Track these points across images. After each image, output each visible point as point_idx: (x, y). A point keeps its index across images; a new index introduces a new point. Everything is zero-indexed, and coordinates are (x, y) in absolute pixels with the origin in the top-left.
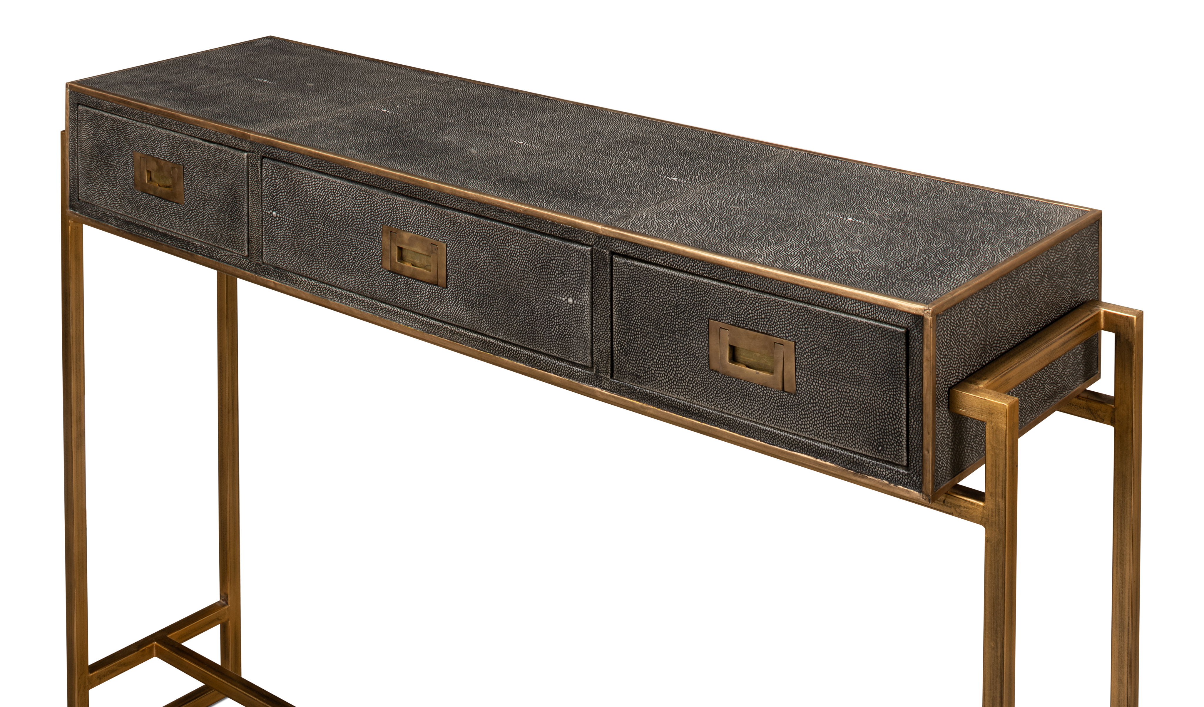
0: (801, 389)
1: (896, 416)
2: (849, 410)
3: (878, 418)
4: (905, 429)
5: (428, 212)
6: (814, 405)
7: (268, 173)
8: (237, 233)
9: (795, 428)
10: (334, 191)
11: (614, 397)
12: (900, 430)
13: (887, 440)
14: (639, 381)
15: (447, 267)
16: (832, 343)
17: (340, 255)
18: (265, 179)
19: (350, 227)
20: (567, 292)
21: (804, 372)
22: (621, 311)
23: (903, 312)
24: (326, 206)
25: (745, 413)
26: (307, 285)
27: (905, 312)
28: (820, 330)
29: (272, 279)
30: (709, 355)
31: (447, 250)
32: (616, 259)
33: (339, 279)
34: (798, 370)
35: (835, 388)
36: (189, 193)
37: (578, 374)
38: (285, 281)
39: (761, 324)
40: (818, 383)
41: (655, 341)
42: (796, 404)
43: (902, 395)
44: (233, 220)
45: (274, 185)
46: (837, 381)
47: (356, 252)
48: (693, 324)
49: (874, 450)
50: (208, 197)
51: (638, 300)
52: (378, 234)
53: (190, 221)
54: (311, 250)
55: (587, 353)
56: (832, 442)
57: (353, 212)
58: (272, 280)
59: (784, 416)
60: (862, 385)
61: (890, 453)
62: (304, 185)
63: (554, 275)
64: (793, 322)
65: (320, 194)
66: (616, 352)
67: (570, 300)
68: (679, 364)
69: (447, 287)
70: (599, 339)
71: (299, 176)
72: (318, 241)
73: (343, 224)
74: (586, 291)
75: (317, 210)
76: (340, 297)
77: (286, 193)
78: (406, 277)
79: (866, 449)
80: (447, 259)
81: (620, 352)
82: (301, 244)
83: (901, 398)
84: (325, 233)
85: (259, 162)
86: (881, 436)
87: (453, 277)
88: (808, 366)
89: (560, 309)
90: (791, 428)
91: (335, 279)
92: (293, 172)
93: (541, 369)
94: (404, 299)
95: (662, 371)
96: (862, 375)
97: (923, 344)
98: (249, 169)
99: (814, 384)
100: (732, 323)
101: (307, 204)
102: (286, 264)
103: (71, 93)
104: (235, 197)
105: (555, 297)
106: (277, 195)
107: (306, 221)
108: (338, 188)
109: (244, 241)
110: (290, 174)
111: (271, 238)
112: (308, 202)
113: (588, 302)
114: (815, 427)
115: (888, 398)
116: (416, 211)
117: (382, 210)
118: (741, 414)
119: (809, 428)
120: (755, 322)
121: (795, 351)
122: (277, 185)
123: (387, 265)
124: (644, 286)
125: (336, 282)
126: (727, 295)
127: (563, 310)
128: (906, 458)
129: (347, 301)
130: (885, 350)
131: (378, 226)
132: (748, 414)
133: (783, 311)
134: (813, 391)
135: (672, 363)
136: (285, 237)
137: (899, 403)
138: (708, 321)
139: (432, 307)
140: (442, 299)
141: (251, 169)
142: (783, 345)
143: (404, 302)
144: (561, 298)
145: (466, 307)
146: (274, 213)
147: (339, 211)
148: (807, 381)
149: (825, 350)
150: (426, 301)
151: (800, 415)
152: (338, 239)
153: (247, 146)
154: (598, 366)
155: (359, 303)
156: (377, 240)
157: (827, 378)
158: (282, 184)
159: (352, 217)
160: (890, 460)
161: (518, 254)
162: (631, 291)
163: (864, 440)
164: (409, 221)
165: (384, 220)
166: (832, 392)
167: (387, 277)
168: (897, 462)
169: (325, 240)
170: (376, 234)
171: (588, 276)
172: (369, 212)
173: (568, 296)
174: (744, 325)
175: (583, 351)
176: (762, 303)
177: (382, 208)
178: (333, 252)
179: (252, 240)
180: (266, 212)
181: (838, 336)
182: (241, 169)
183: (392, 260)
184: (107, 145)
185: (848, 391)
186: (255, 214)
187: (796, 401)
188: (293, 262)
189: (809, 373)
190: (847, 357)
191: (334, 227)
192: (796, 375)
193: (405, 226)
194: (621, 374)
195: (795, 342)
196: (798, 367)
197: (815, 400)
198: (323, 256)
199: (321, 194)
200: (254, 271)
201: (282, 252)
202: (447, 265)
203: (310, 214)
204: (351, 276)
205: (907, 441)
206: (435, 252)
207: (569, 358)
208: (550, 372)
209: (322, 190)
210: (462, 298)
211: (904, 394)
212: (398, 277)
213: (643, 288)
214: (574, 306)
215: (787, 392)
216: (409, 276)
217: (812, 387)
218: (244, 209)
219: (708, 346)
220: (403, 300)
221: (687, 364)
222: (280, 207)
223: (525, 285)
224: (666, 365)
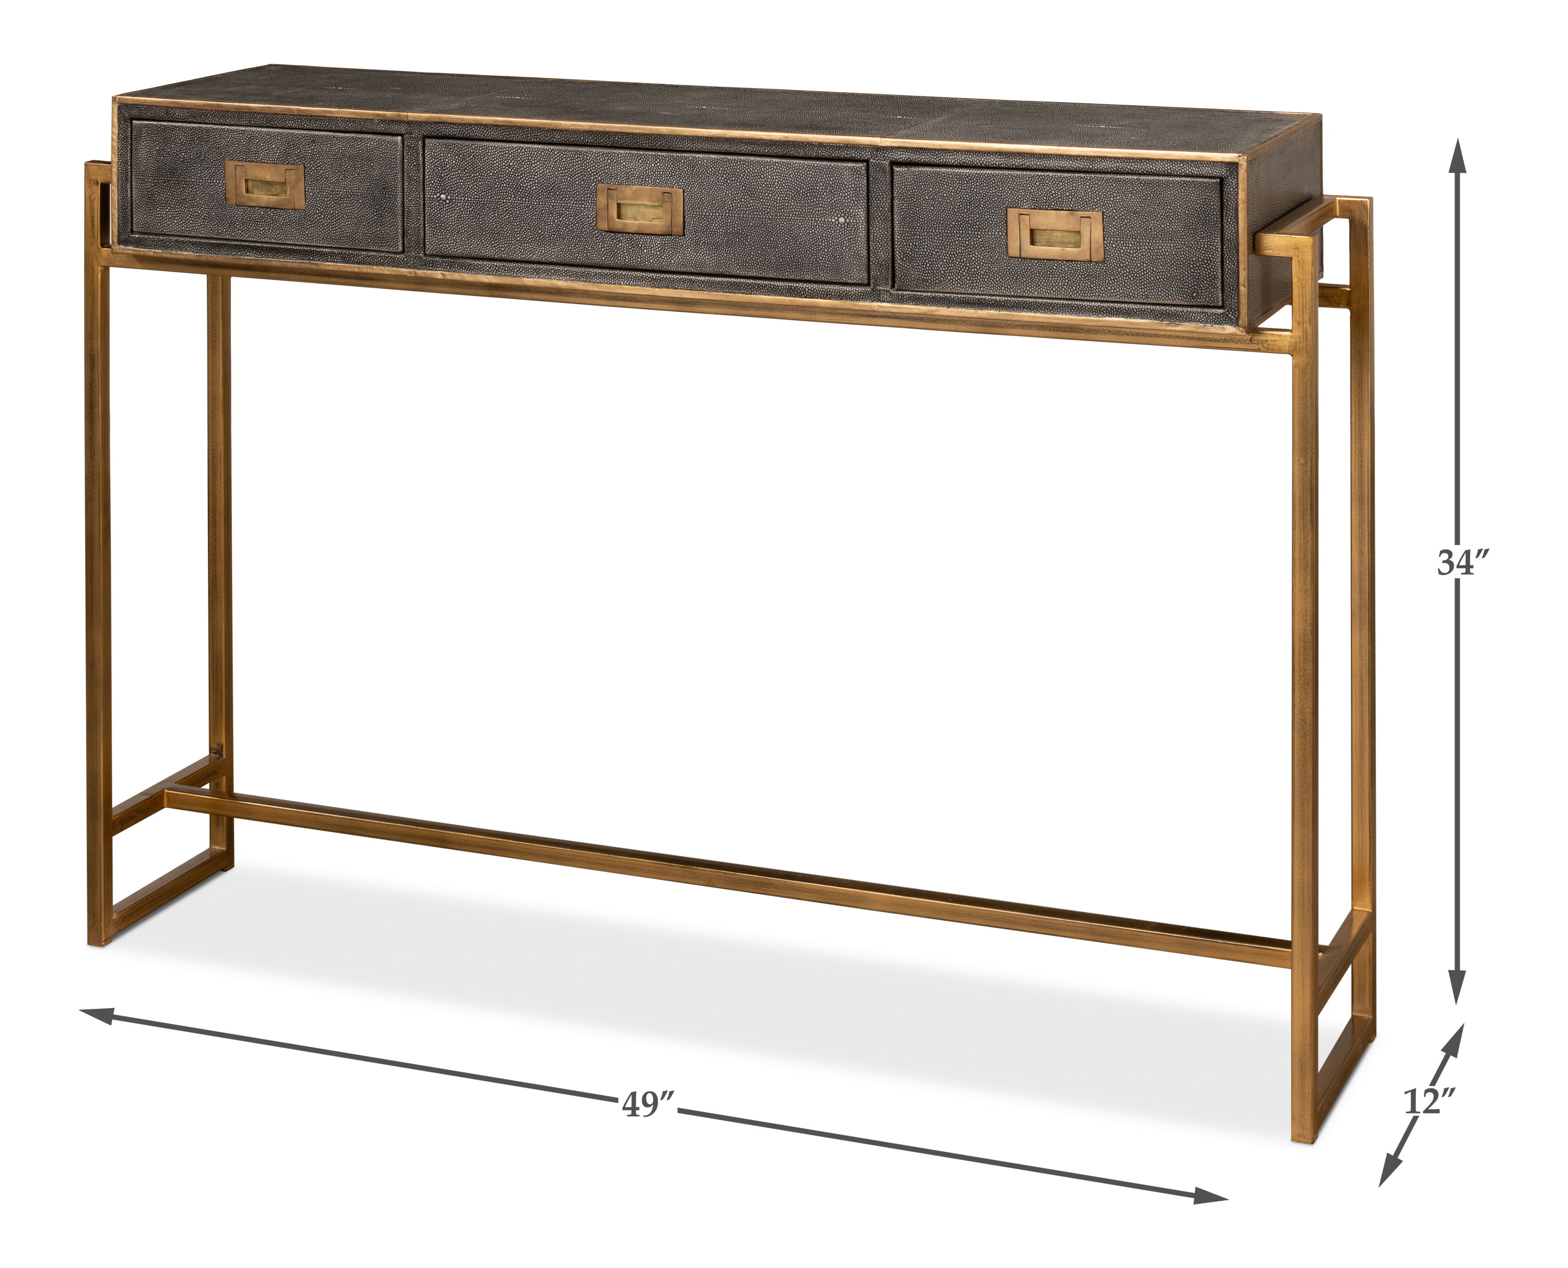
0: (1110, 255)
1: (1210, 261)
2: (1161, 265)
3: (1191, 266)
4: (1220, 271)
5: (658, 160)
6: (1124, 268)
7: (434, 153)
8: (386, 228)
9: (1104, 295)
10: (530, 158)
11: (896, 308)
12: (1215, 273)
13: (1201, 285)
14: (926, 285)
15: (684, 214)
16: (1143, 205)
17: (539, 226)
18: (430, 160)
19: (552, 194)
20: (837, 212)
21: (1112, 239)
22: (904, 219)
23: (1217, 162)
24: (518, 176)
25: (1049, 291)
26: (490, 268)
27: (1219, 162)
28: (1130, 195)
29: (439, 270)
30: (1007, 243)
31: (684, 195)
32: (896, 169)
33: (537, 252)
34: (1106, 239)
35: (1146, 247)
36: (313, 195)
37: (852, 292)
38: (458, 270)
39: (1066, 202)
40: (1129, 246)
41: (944, 242)
42: (1105, 272)
43: (1216, 241)
44: (382, 214)
45: (443, 166)
46: (1148, 241)
47: (561, 219)
48: (988, 216)
49: (1188, 297)
50: (342, 195)
51: (925, 204)
52: (591, 194)
53: (314, 226)
54: (496, 227)
55: (862, 270)
56: (1144, 299)
57: (556, 177)
58: (439, 272)
59: (1092, 285)
60: (1175, 239)
61: (1205, 297)
62: (486, 158)
63: (822, 197)
64: (1100, 194)
65: (509, 165)
66: (899, 261)
67: (842, 220)
68: (973, 258)
69: (684, 235)
70: (878, 252)
71: (479, 150)
72: (507, 216)
73: (542, 191)
74: (860, 207)
75: (504, 183)
76: (537, 273)
77: (459, 171)
78: (629, 233)
79: (1180, 298)
80: (684, 204)
81: (903, 260)
82: (482, 224)
83: (1215, 243)
84: (517, 206)
85: (420, 143)
86: (1195, 283)
87: (692, 222)
88: (1117, 233)
89: (830, 231)
90: (1099, 295)
91: (530, 254)
92: (471, 146)
93: (805, 297)
94: (627, 257)
95: (953, 269)
96: (1174, 230)
97: (1238, 189)
98: (405, 153)
99: (1124, 248)
100: (1033, 207)
101: (490, 179)
102: (460, 249)
103: (119, 108)
104: (383, 188)
105: (823, 220)
106: (447, 175)
107: (489, 197)
108: (535, 153)
109: (398, 235)
110: (465, 149)
111: (438, 225)
112: (493, 175)
113: (863, 218)
114: (1125, 289)
115: (1202, 246)
116: (642, 162)
117: (596, 168)
118: (1044, 293)
119: (1119, 291)
120: (1059, 201)
121: (1103, 221)
122: (447, 164)
123: (603, 225)
124: (931, 189)
125: (532, 257)
126: (1027, 181)
127: (833, 232)
128: (1221, 298)
129: (548, 274)
130: (1198, 201)
131: (591, 185)
132: (1052, 292)
133: (1089, 185)
134: (1122, 255)
135: (965, 259)
136: (458, 220)
137: (1214, 248)
138: (1006, 210)
139: (664, 259)
140: (678, 249)
141: (407, 153)
142: (1090, 217)
143: (627, 260)
144: (830, 220)
145: (709, 251)
146: (443, 196)
147: (537, 179)
148: (1116, 247)
149: (1135, 214)
150: (657, 254)
151: (1109, 281)
152: (535, 209)
153: (403, 129)
154: (875, 281)
155: (564, 274)
156: (590, 201)
157: (1137, 240)
158: (454, 162)
159: (554, 183)
160: (1205, 304)
161: (776, 184)
162: (915, 197)
163: (1178, 290)
164: (634, 173)
165: (600, 178)
166: (1143, 252)
167: (603, 239)
168: (1212, 304)
169: (516, 213)
170: (589, 195)
171: (863, 191)
172: (578, 173)
173: (839, 216)
174: (1047, 206)
175: (858, 268)
176: (1066, 181)
177: (596, 166)
178: (528, 224)
179: (409, 232)
180: (430, 198)
181: (1149, 198)
182: (394, 155)
183: (609, 219)
184: (181, 160)
185: (1160, 247)
186: (414, 202)
187: (1105, 268)
188: (471, 245)
189: (1118, 239)
190: (1159, 216)
191: (529, 197)
192: (1104, 244)
193: (628, 179)
194: (904, 282)
195: (1103, 212)
196: (1107, 235)
197: (1125, 263)
198: (515, 231)
199: (511, 164)
200: (412, 266)
201: (454, 238)
202: (684, 211)
203: (496, 188)
204: (553, 246)
205: (1222, 282)
206: (668, 200)
207: (841, 278)
208: (817, 298)
209: (513, 160)
210: (703, 242)
211: (1219, 239)
212: (619, 236)
213: (931, 191)
214: (846, 224)
215: (1094, 262)
216: (633, 232)
217: (1122, 251)
218: (398, 199)
219: (1007, 235)
220: (626, 259)
221: (982, 257)
222: (452, 188)
223: (786, 214)
224: (958, 263)
